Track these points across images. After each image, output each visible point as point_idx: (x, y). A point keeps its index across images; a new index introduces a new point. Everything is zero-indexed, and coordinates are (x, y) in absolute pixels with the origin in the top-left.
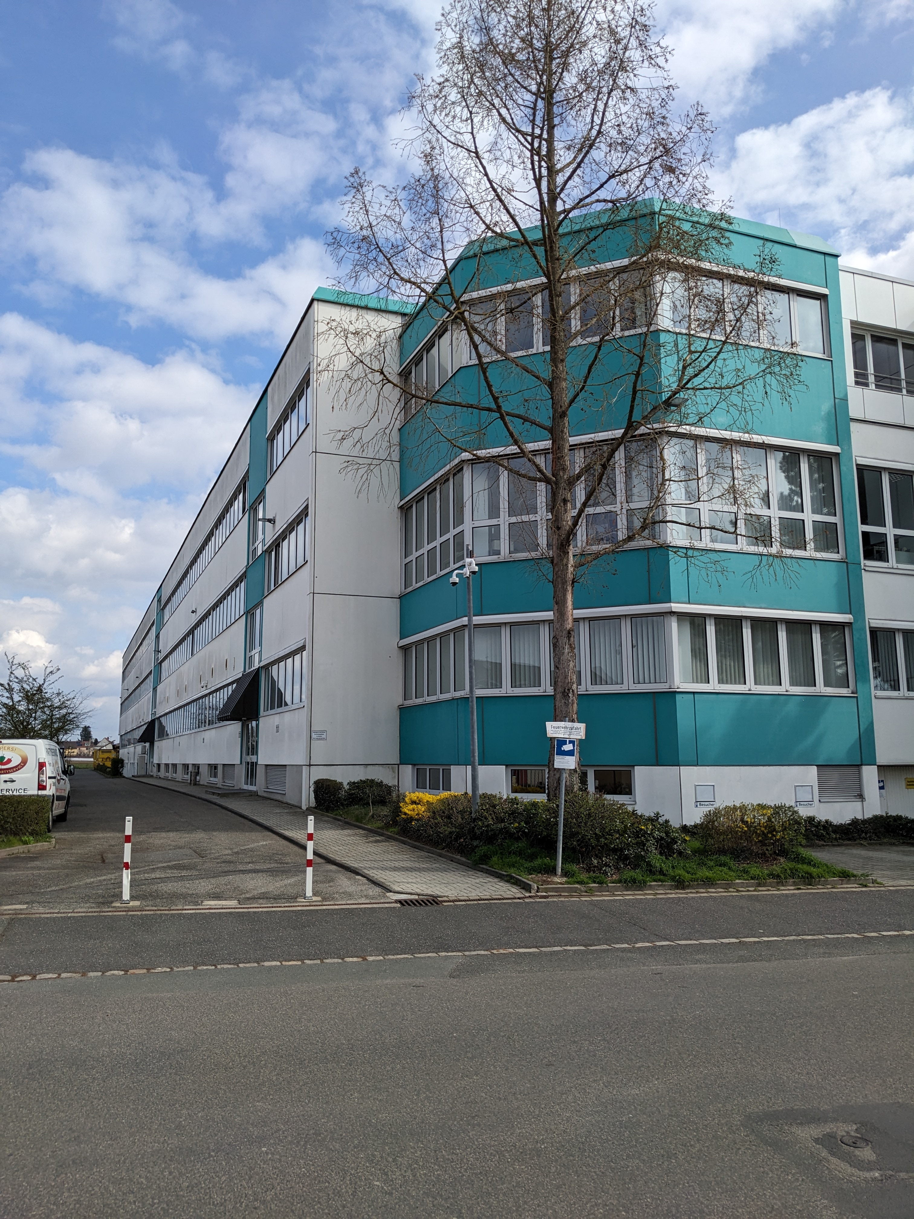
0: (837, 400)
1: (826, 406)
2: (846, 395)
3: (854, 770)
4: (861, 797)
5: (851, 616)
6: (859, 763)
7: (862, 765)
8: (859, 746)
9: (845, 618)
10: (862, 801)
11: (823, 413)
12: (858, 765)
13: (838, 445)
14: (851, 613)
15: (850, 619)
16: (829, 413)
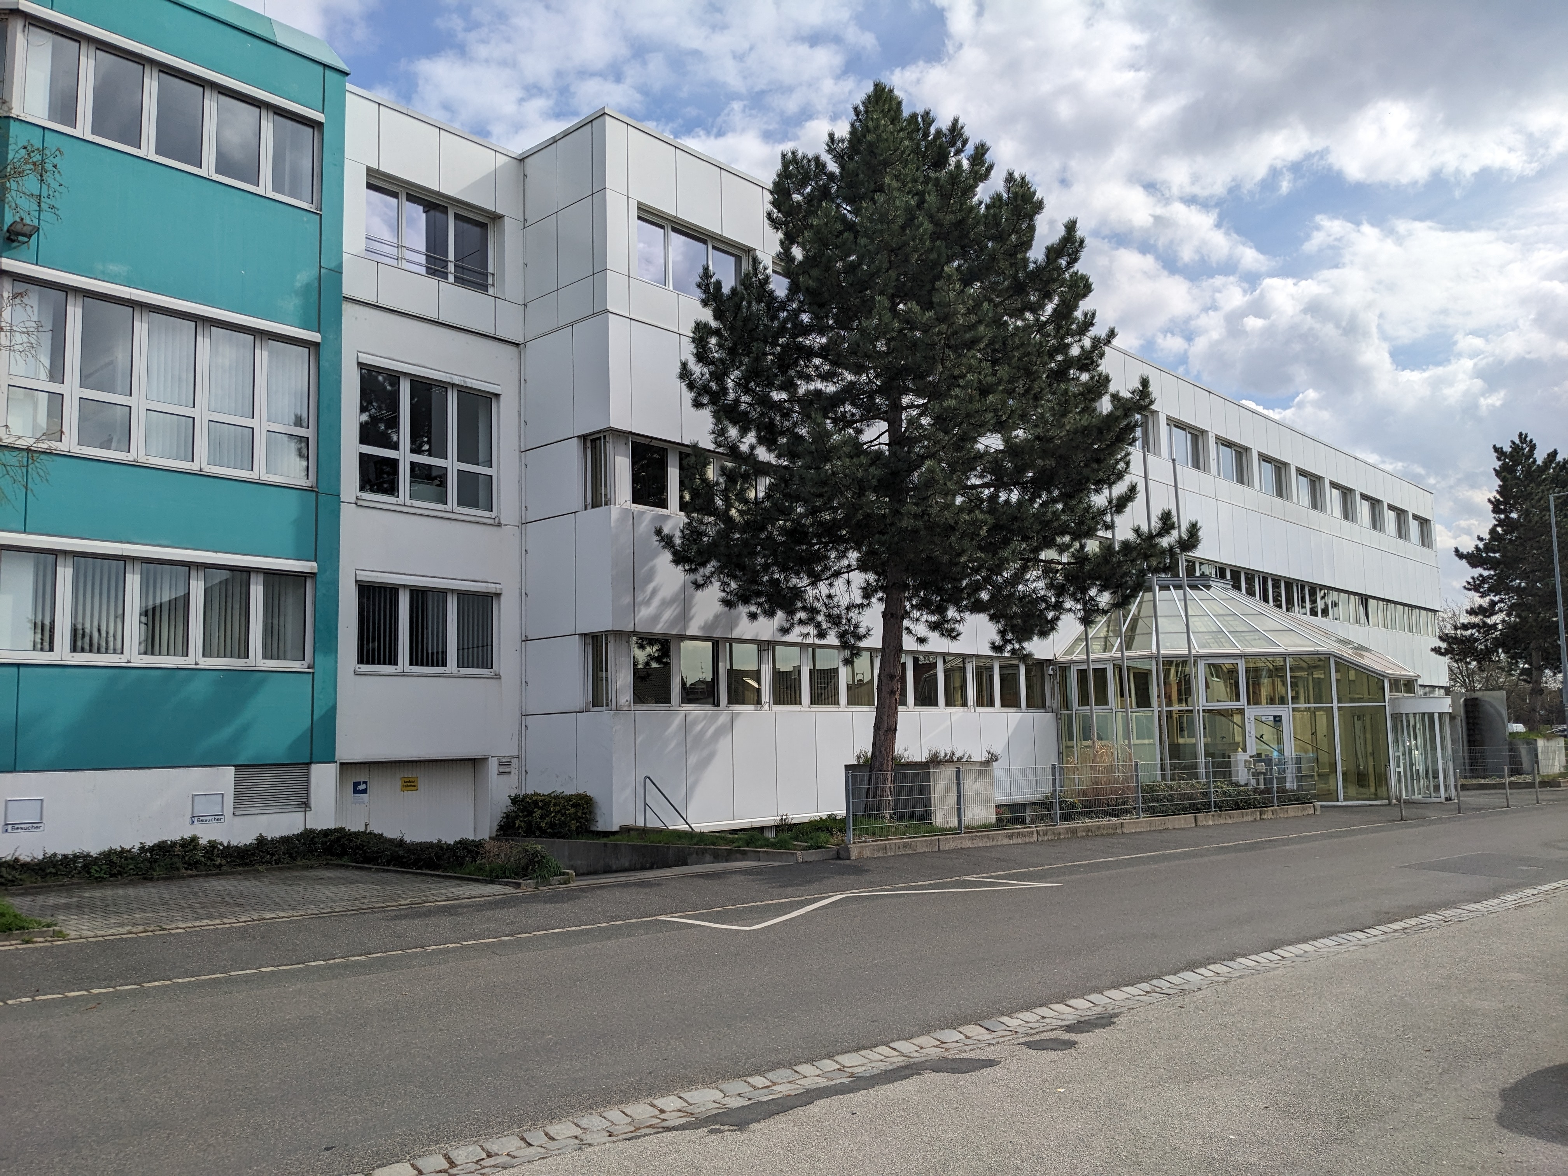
0: (323, 271)
1: (305, 276)
2: (340, 265)
3: (300, 771)
4: (306, 805)
5: (315, 564)
6: (308, 761)
7: (311, 763)
8: (309, 738)
9: (303, 566)
10: (305, 811)
11: (298, 285)
12: (307, 764)
13: (319, 331)
14: (315, 561)
15: (312, 567)
16: (308, 286)
